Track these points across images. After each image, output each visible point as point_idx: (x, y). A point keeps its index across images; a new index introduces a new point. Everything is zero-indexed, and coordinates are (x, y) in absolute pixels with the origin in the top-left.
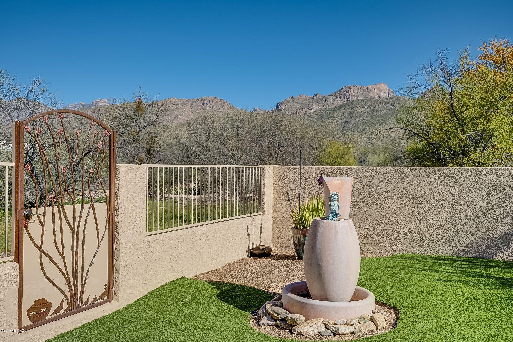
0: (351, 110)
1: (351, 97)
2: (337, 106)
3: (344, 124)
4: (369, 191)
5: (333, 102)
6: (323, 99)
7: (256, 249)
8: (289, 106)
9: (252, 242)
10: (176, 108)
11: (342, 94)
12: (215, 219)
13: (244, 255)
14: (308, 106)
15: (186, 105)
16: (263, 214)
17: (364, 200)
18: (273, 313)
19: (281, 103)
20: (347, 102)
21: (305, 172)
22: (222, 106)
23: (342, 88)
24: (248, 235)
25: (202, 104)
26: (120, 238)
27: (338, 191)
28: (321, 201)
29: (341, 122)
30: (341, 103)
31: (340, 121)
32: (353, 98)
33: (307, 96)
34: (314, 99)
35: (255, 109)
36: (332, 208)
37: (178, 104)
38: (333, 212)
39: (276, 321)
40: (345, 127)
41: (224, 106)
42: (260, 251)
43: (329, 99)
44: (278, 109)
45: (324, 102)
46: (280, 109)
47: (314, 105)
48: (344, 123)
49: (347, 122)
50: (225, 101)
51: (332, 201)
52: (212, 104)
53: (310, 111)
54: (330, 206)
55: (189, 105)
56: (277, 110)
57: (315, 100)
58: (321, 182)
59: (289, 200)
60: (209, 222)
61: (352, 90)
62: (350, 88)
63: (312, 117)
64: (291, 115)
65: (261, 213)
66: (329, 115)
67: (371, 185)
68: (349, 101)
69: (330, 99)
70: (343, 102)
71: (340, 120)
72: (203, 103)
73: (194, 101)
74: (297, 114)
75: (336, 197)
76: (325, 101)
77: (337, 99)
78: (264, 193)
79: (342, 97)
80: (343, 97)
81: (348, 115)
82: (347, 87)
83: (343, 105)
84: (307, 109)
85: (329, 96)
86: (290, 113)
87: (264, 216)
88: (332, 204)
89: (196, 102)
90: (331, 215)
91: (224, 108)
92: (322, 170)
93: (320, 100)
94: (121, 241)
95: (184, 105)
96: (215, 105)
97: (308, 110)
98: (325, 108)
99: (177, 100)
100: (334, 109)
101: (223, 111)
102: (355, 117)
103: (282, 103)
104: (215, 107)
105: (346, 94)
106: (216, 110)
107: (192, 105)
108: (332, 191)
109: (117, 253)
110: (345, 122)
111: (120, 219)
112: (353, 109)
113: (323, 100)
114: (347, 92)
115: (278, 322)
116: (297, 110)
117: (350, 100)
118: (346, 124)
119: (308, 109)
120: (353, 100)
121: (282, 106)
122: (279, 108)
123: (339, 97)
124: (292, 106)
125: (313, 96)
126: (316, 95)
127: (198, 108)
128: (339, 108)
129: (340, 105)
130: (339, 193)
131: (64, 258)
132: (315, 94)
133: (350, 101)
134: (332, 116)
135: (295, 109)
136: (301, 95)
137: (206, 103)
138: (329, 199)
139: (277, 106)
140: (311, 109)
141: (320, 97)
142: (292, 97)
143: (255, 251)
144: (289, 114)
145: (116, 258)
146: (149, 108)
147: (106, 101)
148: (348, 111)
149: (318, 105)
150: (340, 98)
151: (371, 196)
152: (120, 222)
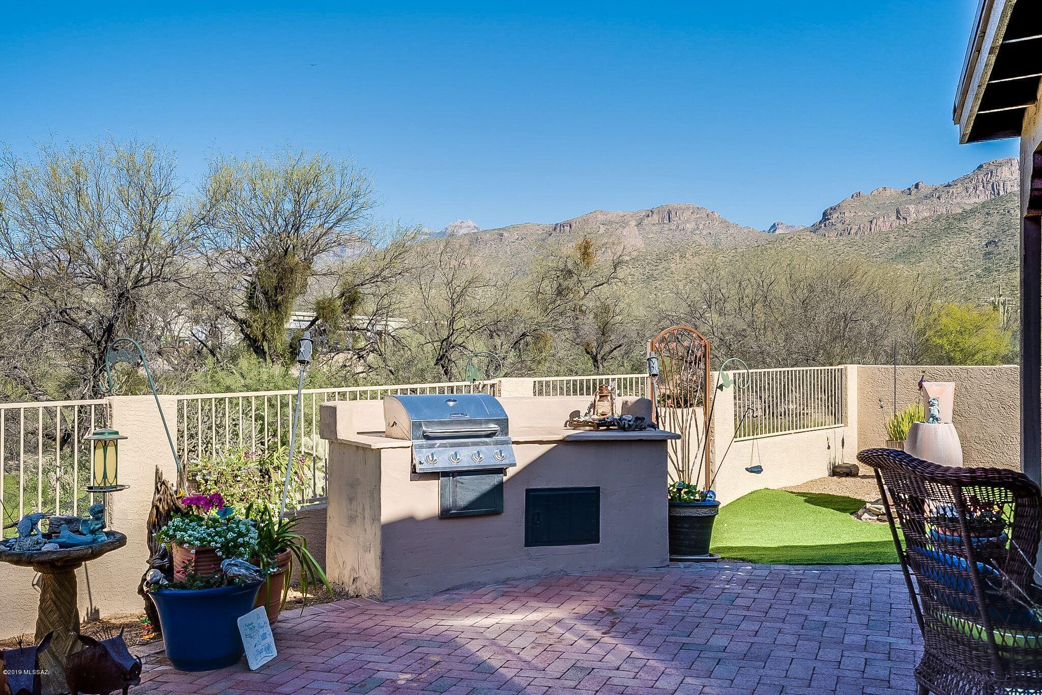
0: (1005, 214)
1: (1002, 185)
2: (968, 208)
3: (987, 247)
4: (988, 396)
5: (959, 200)
6: (934, 194)
7: (839, 466)
8: (852, 215)
9: (833, 456)
10: (607, 230)
11: (980, 180)
12: (793, 429)
13: (826, 473)
14: (898, 212)
15: (627, 224)
16: (846, 425)
17: (981, 408)
18: (874, 509)
19: (833, 209)
20: (993, 197)
21: (901, 373)
22: (703, 222)
23: (981, 166)
24: (829, 448)
25: (660, 220)
26: (716, 441)
27: (938, 396)
28: (922, 407)
29: (979, 243)
30: (977, 200)
31: (976, 241)
32: (1009, 188)
33: (894, 189)
34: (910, 194)
35: (774, 224)
36: (932, 412)
37: (611, 223)
38: (933, 416)
39: (878, 515)
40: (989, 253)
41: (708, 223)
42: (845, 470)
43: (948, 192)
44: (827, 222)
45: (935, 200)
46: (831, 221)
47: (911, 209)
48: (986, 245)
49: (995, 242)
50: (709, 211)
51: (932, 405)
52: (681, 219)
53: (902, 223)
54: (930, 410)
55: (633, 223)
56: (825, 225)
57: (913, 197)
58: (921, 386)
59: (882, 407)
60: (787, 432)
61: (1005, 169)
62: (1001, 165)
63: (906, 236)
64: (856, 233)
65: (843, 425)
66: (948, 228)
67: (991, 388)
68: (998, 194)
69: (951, 192)
70: (983, 198)
71: (977, 239)
72: (663, 219)
73: (644, 214)
74: (870, 230)
75: (936, 402)
76: (939, 198)
77: (967, 192)
78: (846, 399)
79: (981, 188)
80: (983, 187)
81: (996, 226)
82: (993, 162)
83: (983, 205)
84: (894, 218)
85: (949, 185)
86: (855, 229)
87: (847, 428)
88: (932, 408)
89: (648, 216)
90: (931, 419)
91: (707, 225)
92: (924, 372)
93: (926, 197)
94: (716, 445)
95: (624, 223)
96: (688, 221)
97: (898, 221)
98: (939, 213)
99: (608, 213)
100: (961, 214)
101: (705, 232)
102: (1013, 230)
103: (835, 209)
104: (688, 225)
105: (991, 178)
106: (690, 230)
107: (639, 224)
108: (932, 396)
109: (713, 456)
110: (990, 243)
111: (715, 424)
112: (1008, 212)
113: (933, 196)
114: (991, 175)
115: (880, 516)
116: (871, 222)
117: (1000, 192)
118: (990, 249)
119: (898, 218)
120: (1008, 191)
121: (835, 216)
122: (828, 219)
123: (972, 188)
124: (859, 214)
125: (909, 189)
126: (917, 186)
127: (653, 228)
128: (973, 211)
129: (976, 205)
130: (938, 398)
131: (677, 456)
132: (914, 184)
133: (1002, 193)
134: (956, 230)
135: (866, 220)
136: (881, 189)
137: (669, 219)
138: (929, 404)
139: (825, 214)
140: (904, 218)
141: (924, 189)
142: (859, 193)
143: (838, 470)
144: (853, 232)
145: (712, 461)
146: (554, 233)
147: (471, 223)
148: (996, 218)
149: (921, 207)
150: (976, 188)
151: (991, 403)
152: (716, 428)
